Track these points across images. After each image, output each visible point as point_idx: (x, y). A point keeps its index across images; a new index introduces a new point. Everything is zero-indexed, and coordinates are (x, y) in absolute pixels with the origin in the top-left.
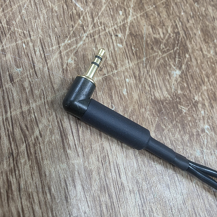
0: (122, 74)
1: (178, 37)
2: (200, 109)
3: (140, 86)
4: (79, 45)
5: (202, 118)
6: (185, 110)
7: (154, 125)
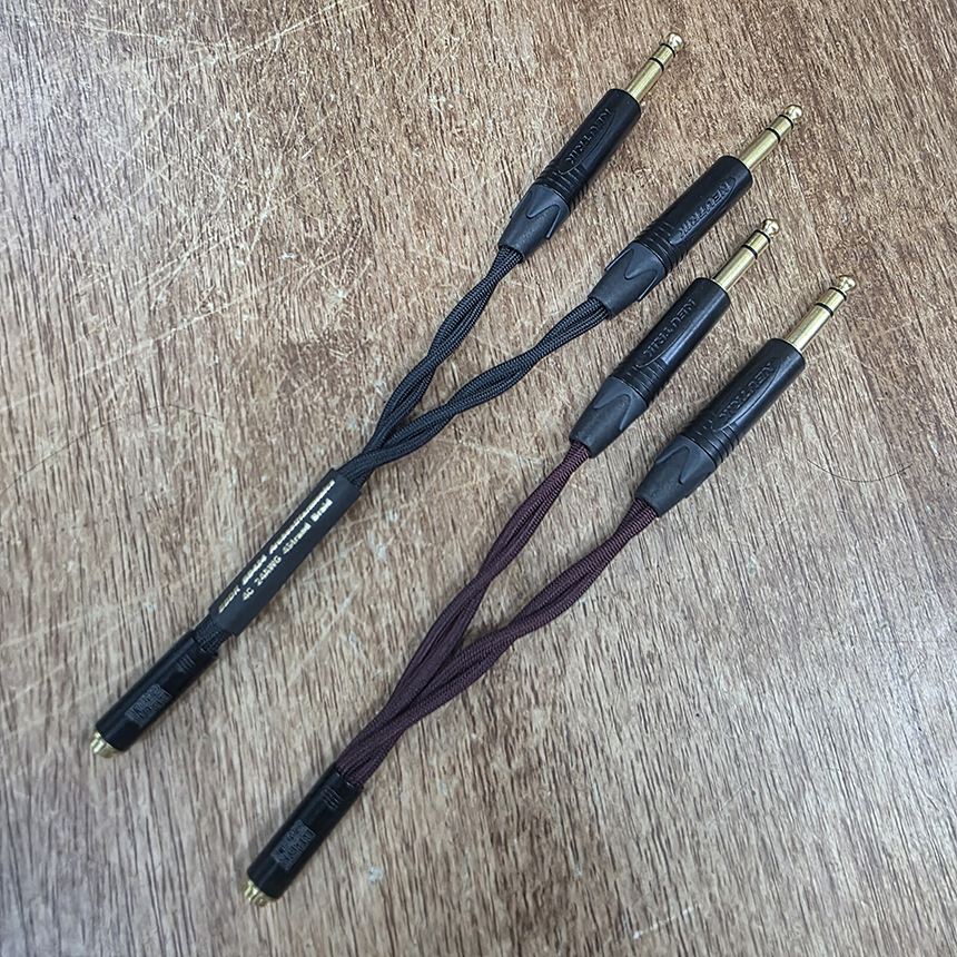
0: (238, 308)
1: (355, 229)
2: (373, 354)
3: (265, 324)
4: (175, 273)
5: (374, 370)
6: (341, 357)
7: (279, 383)
